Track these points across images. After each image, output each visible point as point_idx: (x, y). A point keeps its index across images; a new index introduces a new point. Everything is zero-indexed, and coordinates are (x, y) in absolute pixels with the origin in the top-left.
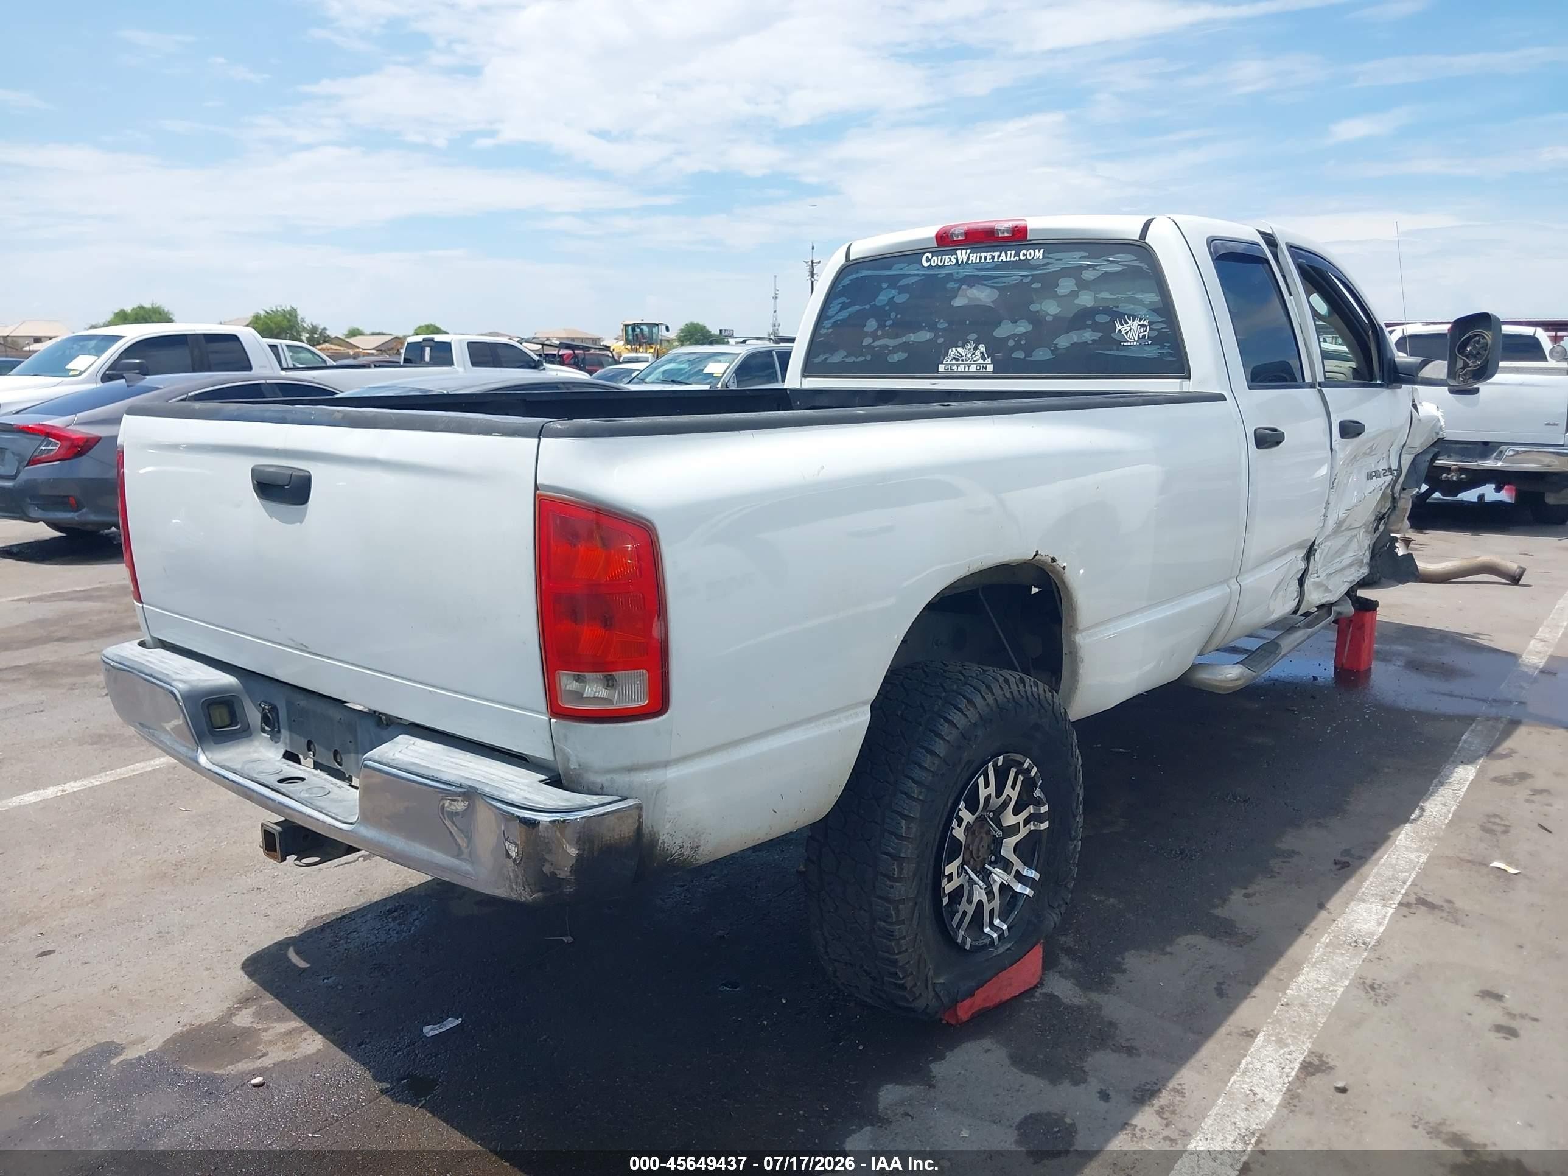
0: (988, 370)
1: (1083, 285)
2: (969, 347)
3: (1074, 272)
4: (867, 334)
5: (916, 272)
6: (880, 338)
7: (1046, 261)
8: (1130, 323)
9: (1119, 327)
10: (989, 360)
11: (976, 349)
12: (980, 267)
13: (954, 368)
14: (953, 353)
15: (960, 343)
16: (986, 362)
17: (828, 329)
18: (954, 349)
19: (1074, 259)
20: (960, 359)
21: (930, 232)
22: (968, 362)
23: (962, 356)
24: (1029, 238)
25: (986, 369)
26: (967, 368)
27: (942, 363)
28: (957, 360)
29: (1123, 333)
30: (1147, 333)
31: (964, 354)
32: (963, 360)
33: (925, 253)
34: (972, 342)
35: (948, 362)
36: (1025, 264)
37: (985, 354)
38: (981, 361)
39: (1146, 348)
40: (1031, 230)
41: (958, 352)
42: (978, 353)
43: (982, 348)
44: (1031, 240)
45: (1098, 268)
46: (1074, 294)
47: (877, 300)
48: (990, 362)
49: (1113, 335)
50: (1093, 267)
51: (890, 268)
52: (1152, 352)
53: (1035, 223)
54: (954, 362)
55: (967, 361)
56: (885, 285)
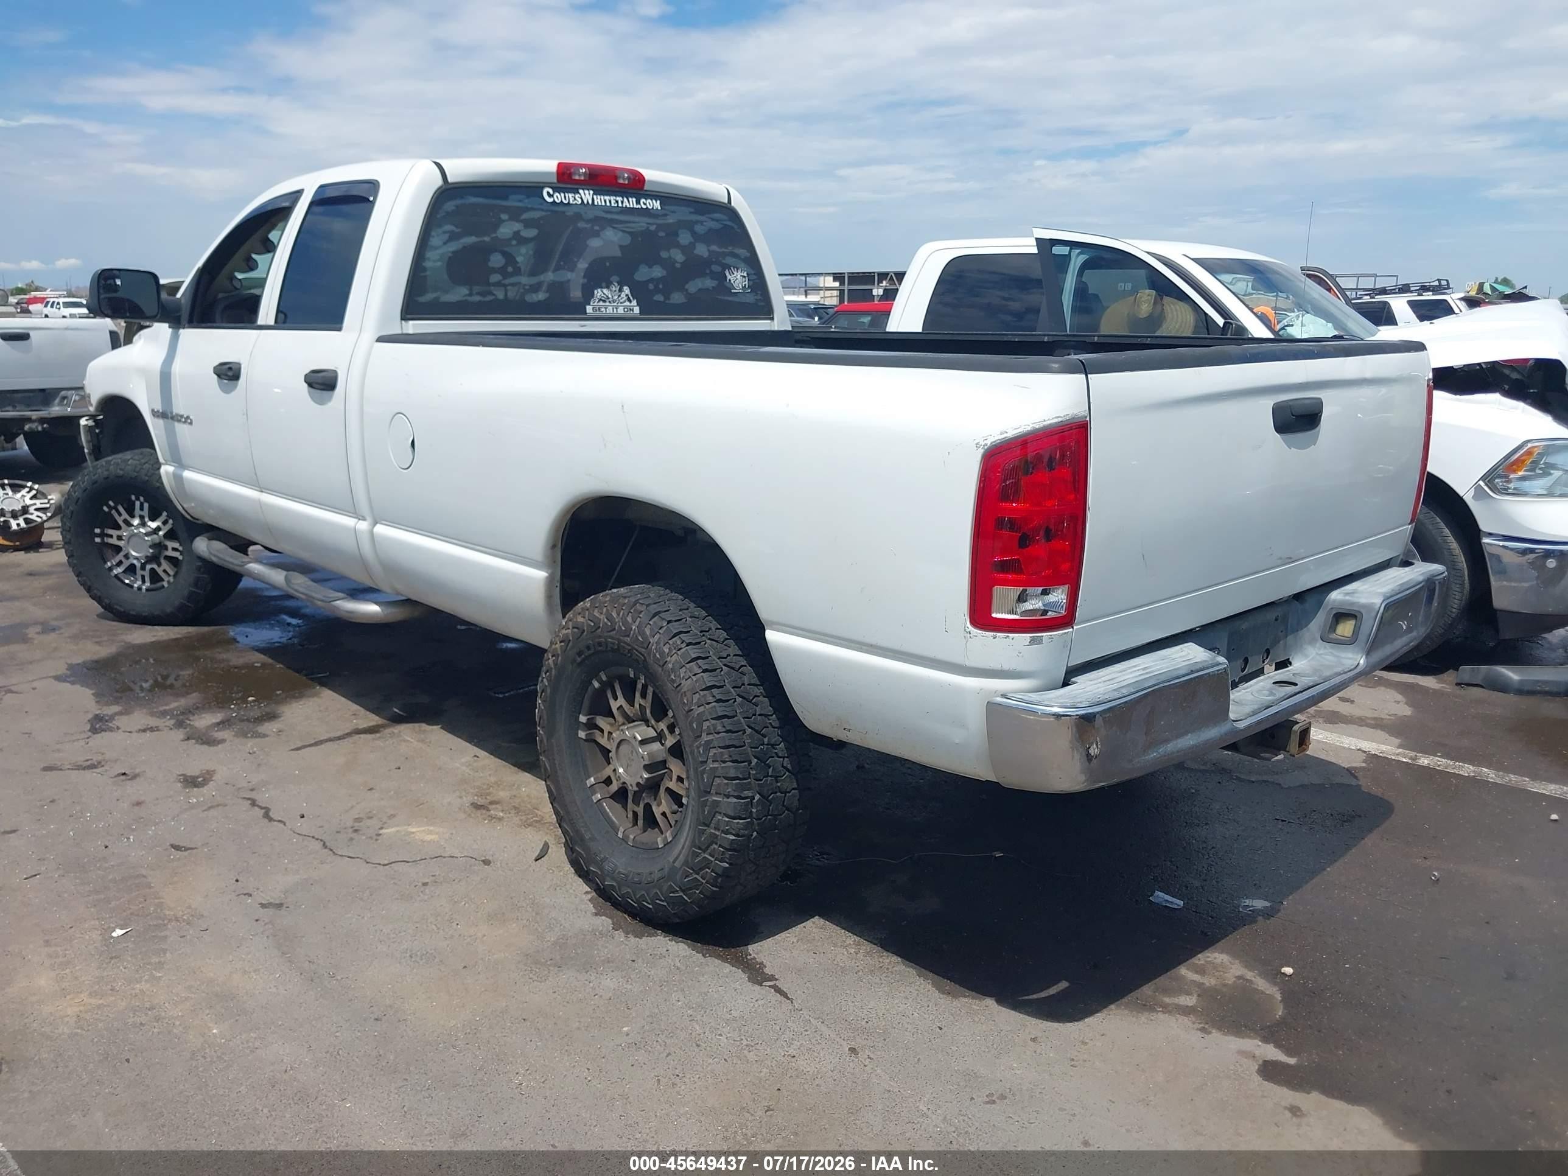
0: (635, 312)
1: (697, 237)
2: (614, 289)
3: (690, 226)
4: (494, 270)
5: (540, 207)
6: (512, 275)
7: (664, 212)
8: (735, 273)
9: (729, 277)
10: (634, 303)
11: (621, 290)
12: (607, 210)
13: (602, 309)
14: (599, 294)
15: (604, 284)
16: (632, 304)
17: (434, 261)
18: (599, 290)
19: (683, 214)
20: (607, 301)
21: (550, 166)
22: (615, 304)
23: (608, 298)
24: (645, 188)
25: (633, 310)
26: (615, 310)
27: (589, 304)
28: (604, 301)
29: (732, 281)
30: (746, 283)
31: (610, 296)
32: (610, 302)
33: (543, 188)
34: (616, 284)
35: (595, 304)
36: (646, 212)
37: (630, 296)
38: (627, 303)
39: (748, 295)
40: (649, 181)
41: (604, 294)
42: (623, 295)
43: (626, 290)
44: (646, 191)
45: (705, 223)
46: (692, 246)
47: (498, 232)
48: (636, 304)
49: (725, 283)
50: (702, 223)
51: (506, 198)
52: (751, 299)
53: (650, 175)
54: (601, 303)
55: (614, 302)
56: (504, 217)
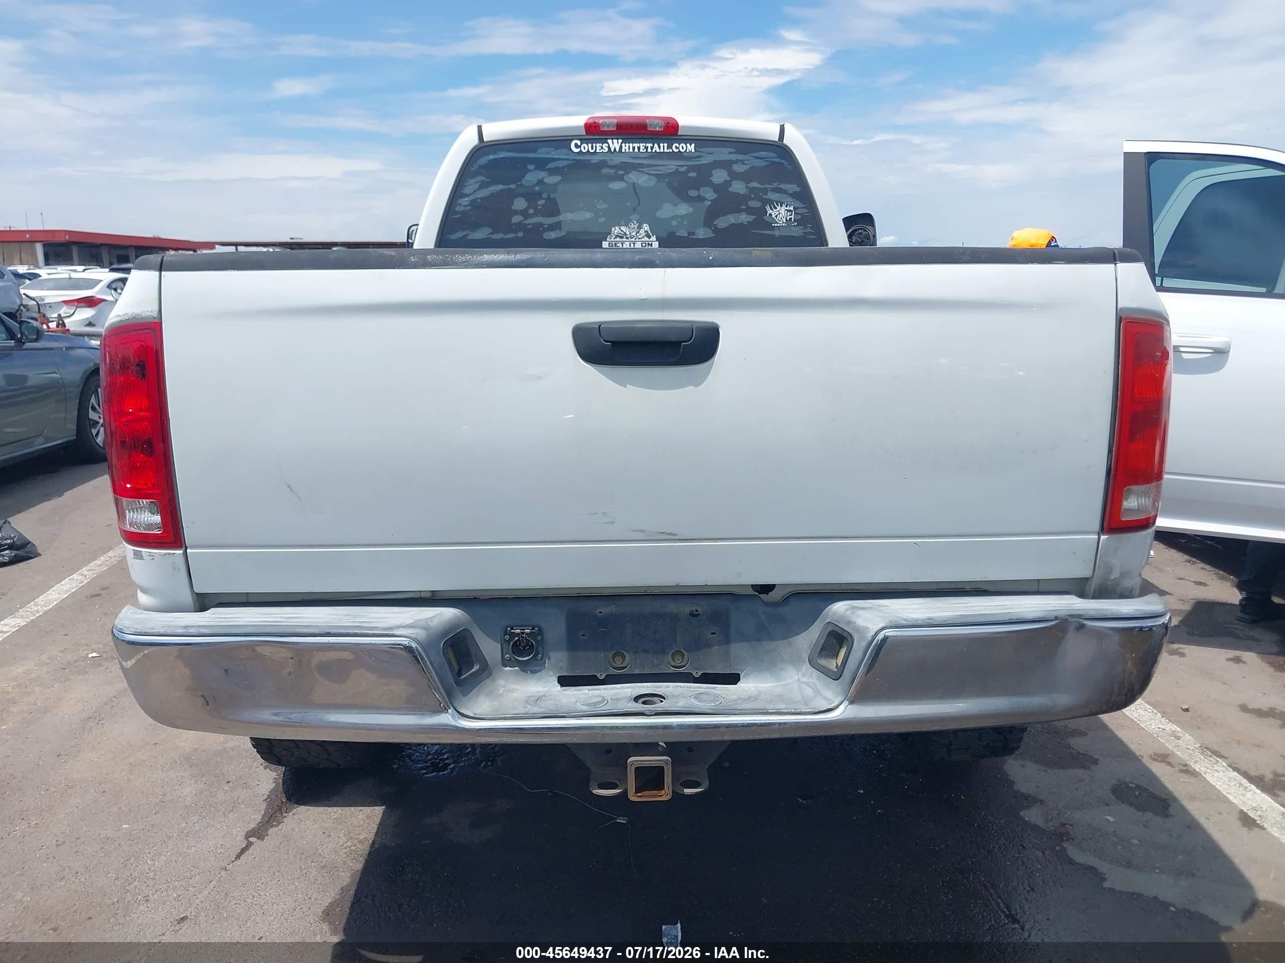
0: (653, 247)
1: (734, 176)
2: (632, 226)
3: (725, 165)
4: (516, 212)
5: (566, 157)
6: (532, 216)
7: (698, 154)
8: (779, 208)
9: (770, 211)
10: (654, 238)
11: (640, 227)
12: (633, 155)
13: (618, 245)
14: (616, 231)
15: (623, 223)
16: (651, 240)
17: (465, 206)
18: (617, 228)
19: (724, 154)
20: (625, 237)
21: (579, 121)
22: (633, 240)
23: (626, 234)
24: (679, 134)
25: (651, 245)
26: (632, 245)
27: (606, 240)
28: (621, 237)
29: (773, 216)
30: (793, 217)
31: (628, 233)
32: (627, 238)
33: (572, 140)
34: (635, 222)
35: (612, 240)
36: (679, 155)
37: (649, 232)
38: (646, 239)
39: (793, 228)
40: (681, 127)
41: (622, 231)
42: (642, 231)
43: (646, 227)
44: (681, 136)
45: (746, 162)
46: (727, 184)
47: (523, 181)
48: (655, 239)
49: (764, 217)
50: (742, 162)
51: (535, 151)
52: (797, 231)
53: (686, 120)
54: (618, 239)
55: (631, 238)
56: (531, 167)
